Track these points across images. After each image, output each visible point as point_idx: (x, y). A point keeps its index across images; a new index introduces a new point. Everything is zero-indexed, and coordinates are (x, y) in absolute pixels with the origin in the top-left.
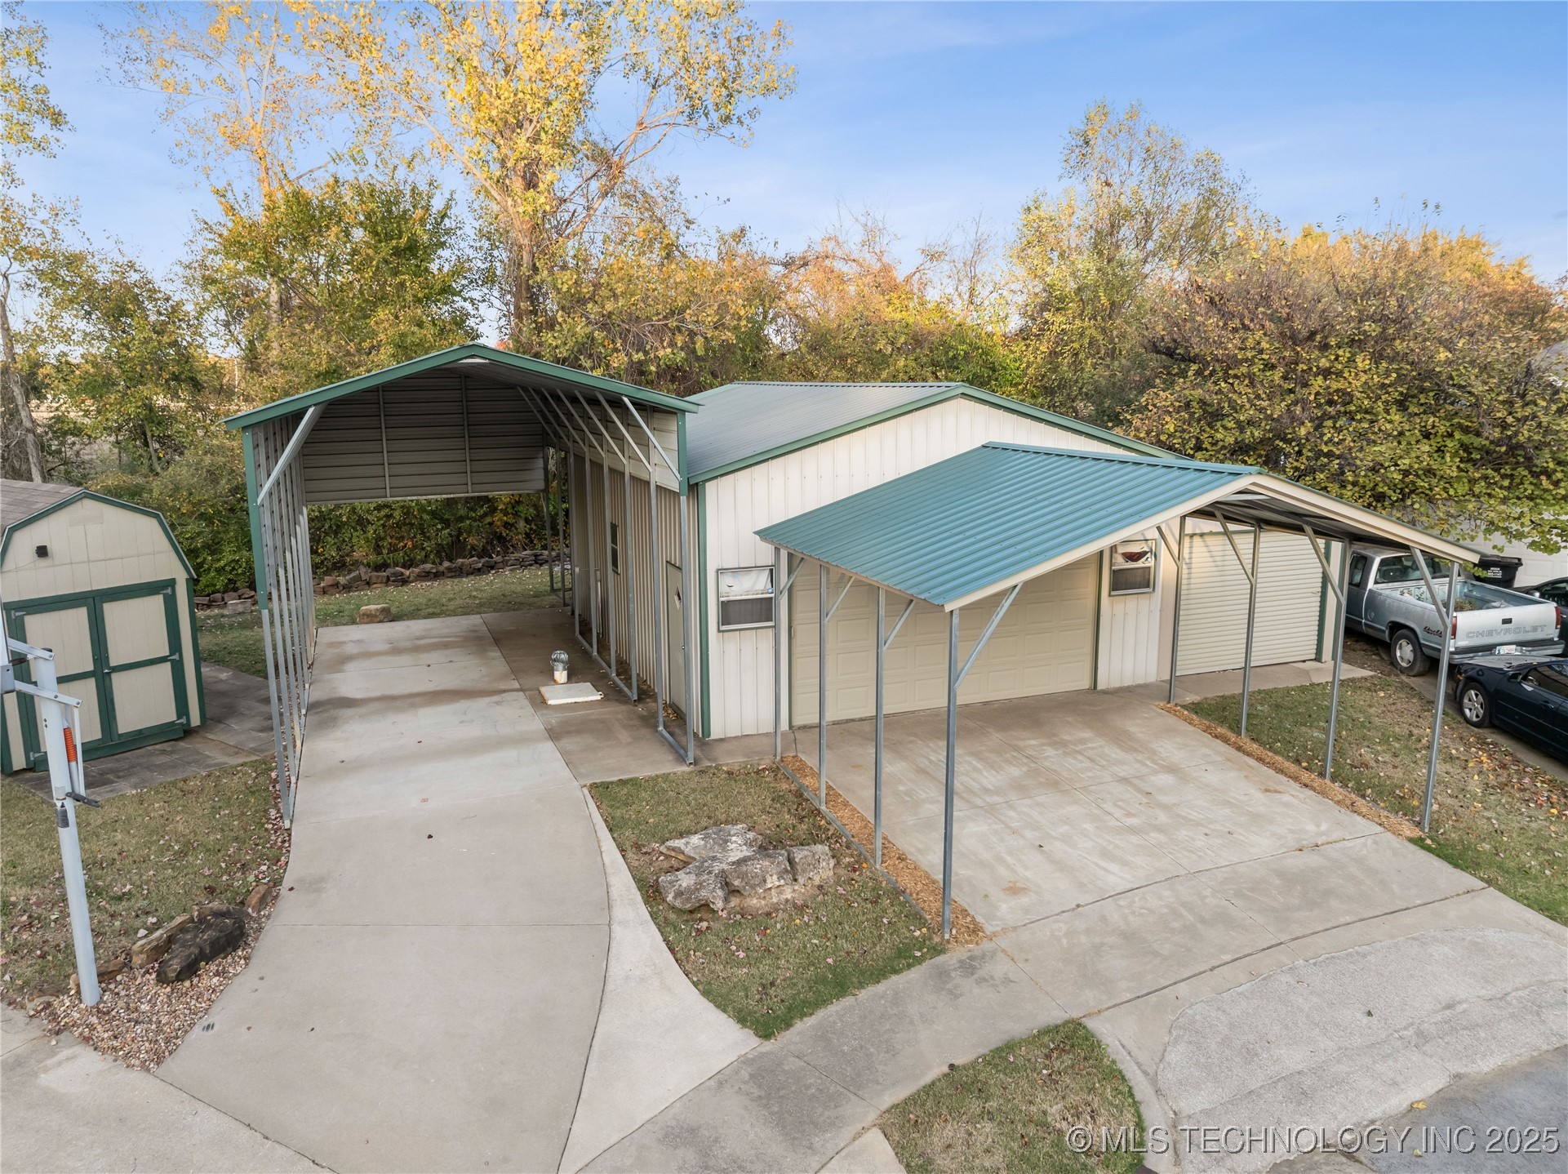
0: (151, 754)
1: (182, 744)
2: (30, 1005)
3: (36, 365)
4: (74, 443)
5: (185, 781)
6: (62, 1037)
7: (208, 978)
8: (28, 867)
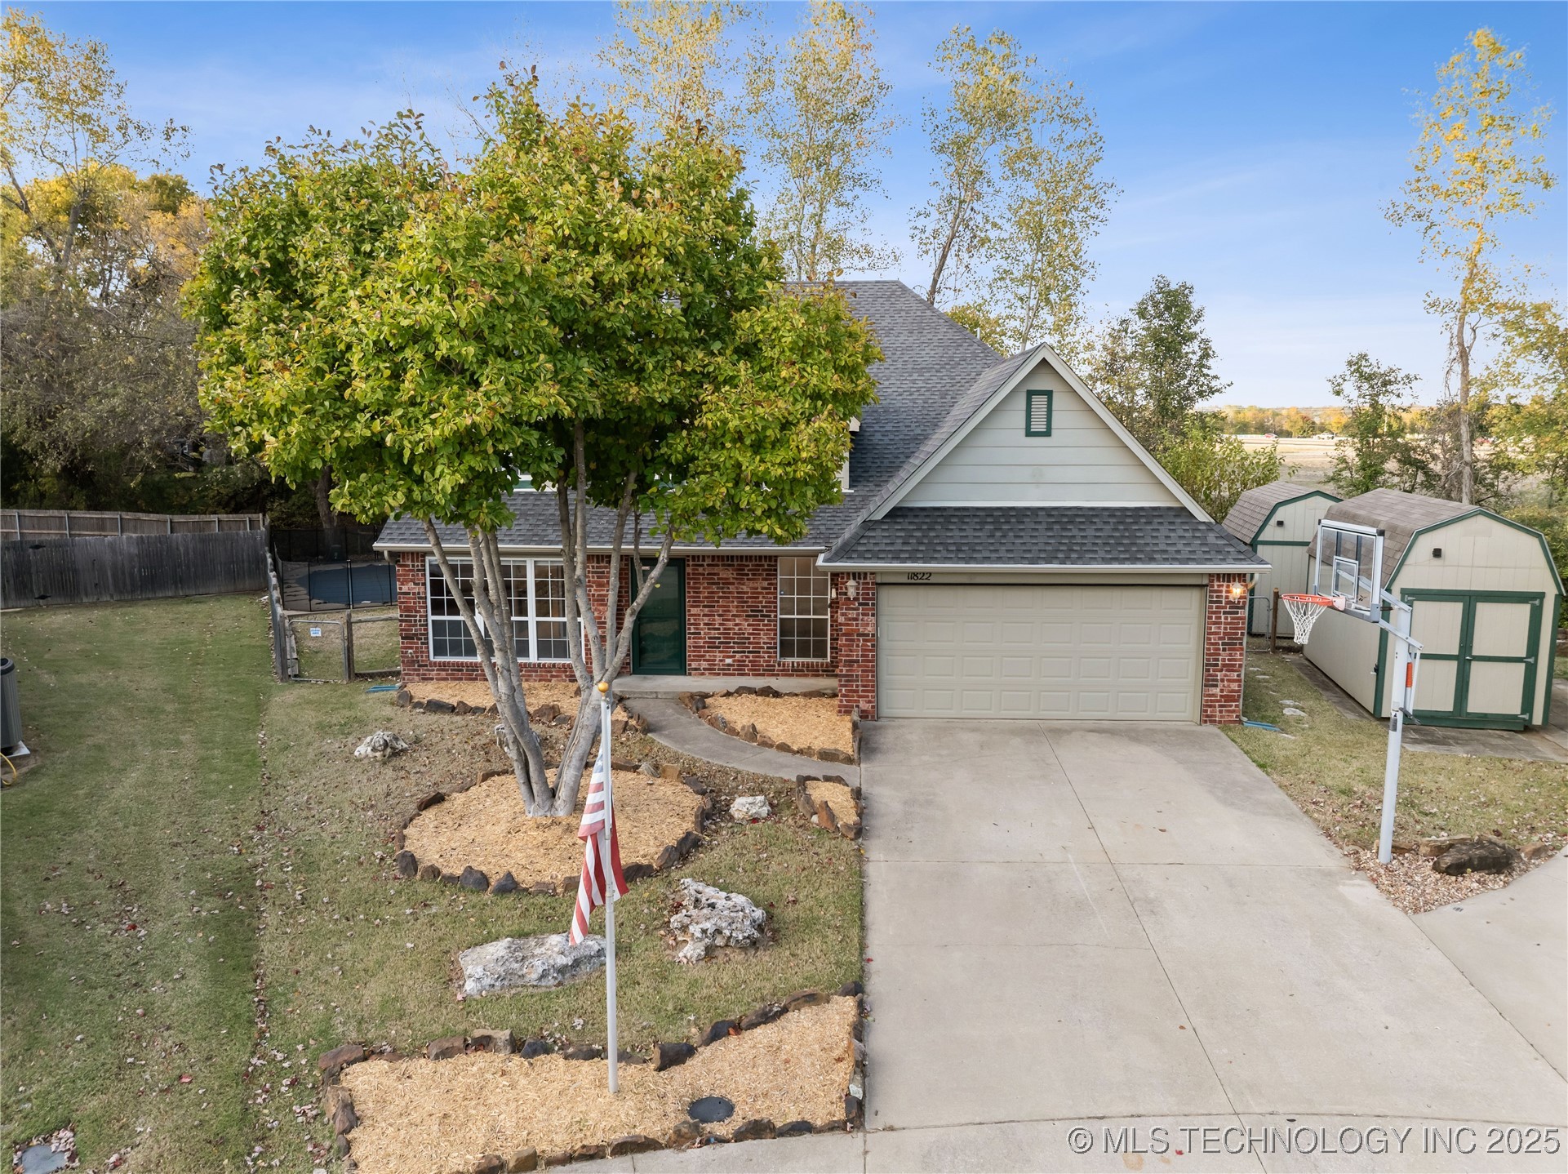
0: (1490, 736)
1: (1520, 736)
2: (1346, 848)
3: (1485, 407)
4: (1507, 478)
5: (1510, 760)
6: (1360, 873)
7: (1471, 880)
8: (1371, 775)
